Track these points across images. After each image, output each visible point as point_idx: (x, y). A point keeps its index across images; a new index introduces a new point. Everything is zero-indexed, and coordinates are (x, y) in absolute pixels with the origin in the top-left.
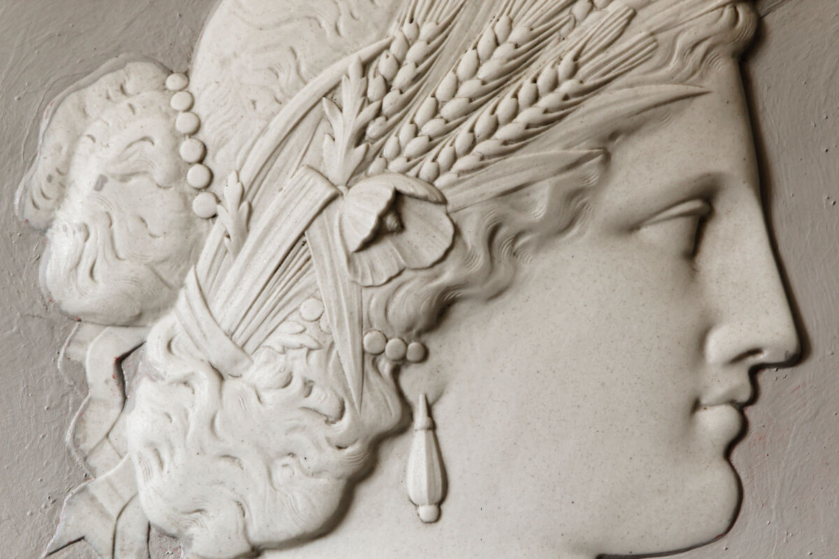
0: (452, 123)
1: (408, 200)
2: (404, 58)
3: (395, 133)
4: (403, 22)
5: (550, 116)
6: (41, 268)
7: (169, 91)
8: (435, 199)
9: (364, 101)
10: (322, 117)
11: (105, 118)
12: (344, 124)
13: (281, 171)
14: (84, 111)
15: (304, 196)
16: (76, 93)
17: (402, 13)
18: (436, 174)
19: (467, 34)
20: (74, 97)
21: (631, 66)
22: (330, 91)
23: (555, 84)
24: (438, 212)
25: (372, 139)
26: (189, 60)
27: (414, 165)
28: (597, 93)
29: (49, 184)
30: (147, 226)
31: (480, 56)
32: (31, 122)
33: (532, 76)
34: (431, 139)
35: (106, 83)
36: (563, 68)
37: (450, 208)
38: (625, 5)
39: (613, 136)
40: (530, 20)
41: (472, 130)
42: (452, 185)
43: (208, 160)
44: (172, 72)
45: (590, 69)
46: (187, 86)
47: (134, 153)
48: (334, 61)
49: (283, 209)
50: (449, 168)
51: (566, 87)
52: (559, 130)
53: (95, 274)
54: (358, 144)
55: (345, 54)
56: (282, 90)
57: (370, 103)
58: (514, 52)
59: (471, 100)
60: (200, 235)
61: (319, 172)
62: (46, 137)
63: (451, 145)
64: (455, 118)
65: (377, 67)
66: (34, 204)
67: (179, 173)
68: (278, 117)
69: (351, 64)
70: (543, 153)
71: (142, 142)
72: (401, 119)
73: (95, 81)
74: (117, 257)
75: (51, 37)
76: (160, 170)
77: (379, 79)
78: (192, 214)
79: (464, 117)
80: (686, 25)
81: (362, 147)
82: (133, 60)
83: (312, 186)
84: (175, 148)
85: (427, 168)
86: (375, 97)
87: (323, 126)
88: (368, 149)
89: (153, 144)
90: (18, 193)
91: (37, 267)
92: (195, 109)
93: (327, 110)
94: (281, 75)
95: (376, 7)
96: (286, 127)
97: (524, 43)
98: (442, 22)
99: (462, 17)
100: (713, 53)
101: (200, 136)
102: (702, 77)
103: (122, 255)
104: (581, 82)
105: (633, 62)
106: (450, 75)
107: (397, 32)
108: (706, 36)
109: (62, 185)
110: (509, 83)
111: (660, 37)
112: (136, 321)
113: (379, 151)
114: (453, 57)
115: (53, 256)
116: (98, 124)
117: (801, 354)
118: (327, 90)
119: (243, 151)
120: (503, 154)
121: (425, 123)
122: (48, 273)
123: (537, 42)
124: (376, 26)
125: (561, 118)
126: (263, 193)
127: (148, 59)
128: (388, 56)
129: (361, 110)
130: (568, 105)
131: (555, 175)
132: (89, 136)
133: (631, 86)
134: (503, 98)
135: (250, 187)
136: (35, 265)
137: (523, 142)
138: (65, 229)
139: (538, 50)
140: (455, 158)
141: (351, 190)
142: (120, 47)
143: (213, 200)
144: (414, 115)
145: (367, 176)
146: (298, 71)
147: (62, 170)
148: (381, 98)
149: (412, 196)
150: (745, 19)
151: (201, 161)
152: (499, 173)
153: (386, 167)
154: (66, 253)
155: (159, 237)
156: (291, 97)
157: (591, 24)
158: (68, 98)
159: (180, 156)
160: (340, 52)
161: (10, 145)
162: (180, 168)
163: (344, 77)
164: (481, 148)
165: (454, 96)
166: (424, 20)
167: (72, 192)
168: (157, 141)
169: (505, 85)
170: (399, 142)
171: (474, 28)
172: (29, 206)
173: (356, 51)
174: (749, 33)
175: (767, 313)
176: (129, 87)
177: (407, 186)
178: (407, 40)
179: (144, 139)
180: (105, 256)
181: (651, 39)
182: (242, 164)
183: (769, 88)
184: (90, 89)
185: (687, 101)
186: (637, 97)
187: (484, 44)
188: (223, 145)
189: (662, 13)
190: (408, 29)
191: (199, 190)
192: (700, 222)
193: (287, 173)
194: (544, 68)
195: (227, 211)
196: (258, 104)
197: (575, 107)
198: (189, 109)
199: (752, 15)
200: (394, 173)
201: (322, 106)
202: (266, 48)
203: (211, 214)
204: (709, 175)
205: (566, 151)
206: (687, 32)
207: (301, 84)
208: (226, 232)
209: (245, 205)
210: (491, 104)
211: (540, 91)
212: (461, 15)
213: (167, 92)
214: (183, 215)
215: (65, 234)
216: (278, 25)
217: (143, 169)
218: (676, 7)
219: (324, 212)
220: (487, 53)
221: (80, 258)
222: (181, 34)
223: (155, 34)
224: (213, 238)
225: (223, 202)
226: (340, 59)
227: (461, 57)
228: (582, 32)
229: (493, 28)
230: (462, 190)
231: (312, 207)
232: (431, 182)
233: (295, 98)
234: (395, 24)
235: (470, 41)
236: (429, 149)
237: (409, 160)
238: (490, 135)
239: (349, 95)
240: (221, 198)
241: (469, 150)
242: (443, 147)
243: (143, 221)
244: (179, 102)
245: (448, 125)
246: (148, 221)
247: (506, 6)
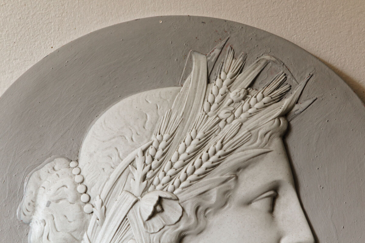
0: (178, 170)
1: (164, 200)
2: (158, 148)
3: (157, 175)
4: (157, 135)
5: (214, 164)
6: (28, 238)
7: (71, 168)
8: (174, 198)
9: (145, 165)
10: (130, 172)
11: (48, 180)
12: (138, 174)
13: (116, 193)
14: (40, 178)
15: (125, 201)
16: (36, 172)
17: (156, 131)
18: (174, 189)
19: (181, 137)
20: (36, 173)
21: (243, 143)
22: (132, 162)
23: (215, 153)
24: (176, 203)
25: (148, 178)
26: (78, 156)
27: (165, 187)
28: (231, 154)
29: (29, 206)
30: (67, 218)
31: (186, 144)
32: (20, 183)
33: (206, 150)
34: (171, 177)
35: (47, 167)
36: (218, 146)
37: (180, 201)
38: (238, 122)
39: (238, 170)
40: (204, 130)
41: (186, 172)
42: (180, 193)
43: (88, 192)
44: (72, 161)
45: (227, 146)
46: (78, 165)
47: (60, 191)
48: (132, 151)
49: (118, 207)
50: (179, 187)
51: (219, 153)
52: (218, 169)
53: (49, 238)
54: (144, 181)
55: (136, 148)
56: (114, 164)
57: (147, 165)
58: (198, 142)
59: (184, 161)
60: (88, 220)
61: (130, 192)
62: (26, 189)
63: (179, 178)
64: (179, 168)
65: (148, 152)
66: (24, 214)
67: (78, 197)
68: (113, 173)
69: (139, 151)
70: (213, 178)
71: (63, 187)
72: (159, 170)
73: (43, 166)
74: (57, 231)
75: (25, 152)
76: (71, 197)
77: (150, 156)
78: (84, 212)
79: (182, 167)
80: (262, 127)
81: (145, 182)
82: (57, 158)
83: (128, 198)
84: (75, 189)
85: (170, 187)
86: (149, 163)
87: (130, 175)
88: (147, 182)
89: (67, 188)
90: (18, 210)
91: (27, 237)
92: (81, 173)
93: (131, 170)
94: (113, 158)
95: (146, 130)
96: (116, 177)
97: (202, 138)
98: (171, 134)
99: (178, 131)
100: (272, 136)
101: (84, 183)
102: (269, 145)
103: (58, 230)
104: (225, 151)
105: (243, 142)
106: (176, 152)
107: (155, 139)
108: (269, 130)
109: (34, 206)
110: (198, 153)
111: (252, 132)
113: (152, 183)
114: (176, 146)
115: (33, 233)
116: (46, 182)
118: (130, 162)
119: (101, 187)
120: (198, 180)
121: (168, 171)
122: (31, 239)
123: (207, 138)
124: (147, 137)
125: (218, 165)
126: (110, 202)
127: (63, 156)
128: (152, 148)
129: (144, 168)
130: (220, 160)
131: (218, 185)
132: (42, 187)
133: (243, 151)
134: (196, 159)
135: (105, 201)
136: (26, 237)
137: (205, 175)
138: (37, 222)
139: (208, 141)
140: (180, 183)
141: (143, 198)
142: (51, 153)
143: (91, 206)
144: (164, 168)
145: (148, 192)
146: (119, 156)
147: (33, 201)
148: (151, 163)
149: (166, 198)
150: (283, 123)
151: (85, 193)
152: (197, 187)
153: (155, 188)
154: (37, 231)
155: (72, 222)
156: (117, 166)
157: (227, 129)
158: (34, 173)
159: (77, 191)
160: (134, 147)
161: (13, 193)
162: (78, 196)
163: (136, 157)
164: (190, 178)
165: (178, 160)
166: (164, 133)
167: (38, 208)
168: (68, 187)
169: (197, 154)
170: (159, 179)
171: (183, 135)
172: (22, 215)
173: (140, 147)
174: (285, 128)
175: (302, 230)
176: (56, 168)
177: (164, 195)
178: (158, 141)
179: (63, 186)
180: (52, 231)
181: (249, 133)
182: (101, 192)
183: (295, 147)
184: (41, 170)
185: (264, 155)
186: (246, 155)
187: (187, 140)
188: (93, 186)
189: (252, 123)
190: (158, 137)
191: (86, 203)
192: (274, 199)
193: (118, 194)
194: (211, 146)
195: (97, 210)
196: (105, 169)
197: (223, 160)
198: (79, 174)
199: (286, 121)
200: (158, 190)
201: (129, 168)
202: (106, 149)
203: (91, 212)
204: (275, 181)
205: (221, 177)
206: (262, 130)
207: (121, 161)
208: (97, 218)
209: (103, 207)
210: (192, 162)
211: (210, 156)
212: (178, 130)
213: (70, 168)
214: (80, 213)
215: (37, 224)
216: (110, 140)
217: (64, 197)
218: (257, 121)
219: (133, 207)
220: (189, 143)
221: (43, 232)
222: (74, 146)
223: (64, 147)
224: (92, 220)
225: (95, 207)
226: (134, 150)
227: (179, 145)
228: (223, 132)
229: (190, 134)
230: (184, 194)
231: (129, 206)
232: (172, 192)
233: (119, 166)
234: (153, 136)
235: (182, 139)
236: (170, 180)
237: (163, 185)
238: (192, 173)
239: (139, 163)
240: (94, 206)
241: (185, 179)
242: (176, 179)
243: (66, 216)
244: (75, 171)
245: (176, 171)
246: (67, 216)
247: (194, 125)
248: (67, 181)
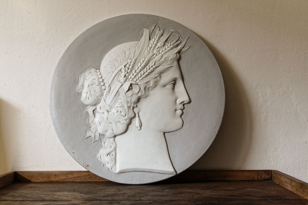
2: (130, 65)
3: (130, 75)
5: (152, 71)
6: (81, 99)
7: (97, 72)
8: (136, 84)
10: (119, 74)
12: (123, 75)
14: (85, 76)
15: (118, 85)
17: (129, 58)
20: (84, 74)
22: (120, 70)
23: (152, 67)
24: (137, 86)
25: (127, 76)
26: (100, 68)
28: (158, 67)
29: (81, 87)
33: (149, 66)
35: (88, 72)
36: (153, 64)
37: (139, 85)
38: (161, 55)
39: (161, 73)
40: (148, 58)
41: (141, 74)
42: (139, 82)
44: (97, 69)
45: (157, 64)
46: (100, 71)
47: (93, 81)
48: (120, 66)
49: (115, 87)
50: (138, 80)
51: (154, 67)
52: (153, 73)
53: (89, 99)
54: (125, 77)
56: (113, 71)
58: (146, 62)
59: (140, 70)
60: (103, 92)
61: (120, 82)
62: (80, 80)
63: (138, 76)
64: (138, 72)
68: (113, 74)
69: (123, 66)
70: (151, 76)
72: (131, 73)
73: (86, 71)
75: (80, 66)
76: (97, 83)
77: (127, 68)
78: (102, 89)
79: (140, 72)
81: (126, 78)
82: (92, 68)
84: (99, 80)
85: (135, 80)
87: (120, 75)
90: (77, 88)
94: (113, 68)
95: (126, 58)
96: (114, 76)
98: (135, 59)
100: (174, 60)
101: (102, 78)
102: (173, 64)
103: (92, 96)
104: (156, 66)
105: (163, 63)
106: (137, 66)
107: (129, 61)
108: (173, 58)
109: (83, 87)
111: (166, 59)
112: (95, 105)
113: (128, 78)
116: (87, 77)
117: (190, 102)
120: (146, 77)
121: (134, 73)
123: (149, 61)
124: (126, 60)
125: (153, 71)
126: (112, 85)
127: (94, 68)
129: (125, 72)
130: (154, 69)
131: (153, 79)
132: (86, 79)
133: (163, 66)
134: (145, 69)
135: (110, 85)
138: (84, 93)
141: (124, 84)
142: (89, 66)
145: (127, 82)
146: (115, 67)
147: (83, 84)
148: (128, 70)
149: (133, 84)
150: (178, 55)
151: (103, 82)
152: (145, 80)
154: (84, 96)
155: (98, 93)
156: (115, 71)
157: (157, 58)
160: (121, 64)
161: (75, 82)
162: (100, 83)
163: (122, 68)
164: (143, 76)
165: (138, 69)
167: (84, 87)
168: (96, 79)
169: (145, 67)
170: (131, 77)
172: (79, 90)
173: (123, 64)
174: (179, 57)
175: (185, 96)
176: (91, 72)
177: (132, 83)
178: (131, 62)
179: (94, 79)
180: (90, 96)
182: (109, 81)
184: (86, 73)
187: (142, 62)
188: (106, 79)
190: (131, 60)
191: (103, 86)
192: (174, 84)
193: (115, 82)
194: (150, 64)
196: (110, 73)
198: (100, 74)
200: (130, 81)
201: (119, 72)
203: (105, 89)
204: (175, 78)
205: (154, 76)
206: (170, 58)
207: (116, 69)
208: (107, 91)
209: (109, 87)
210: (143, 70)
211: (150, 68)
212: (138, 58)
217: (94, 83)
218: (168, 54)
219: (121, 87)
221: (86, 97)
222: (98, 64)
223: (94, 64)
224: (105, 92)
227: (138, 64)
228: (155, 59)
229: (143, 59)
232: (136, 82)
234: (129, 60)
235: (139, 61)
236: (135, 77)
237: (132, 79)
238: (144, 74)
239: (123, 70)
240: (106, 87)
241: (141, 77)
243: (95, 91)
244: (99, 73)
247: (144, 56)
248: (95, 77)
